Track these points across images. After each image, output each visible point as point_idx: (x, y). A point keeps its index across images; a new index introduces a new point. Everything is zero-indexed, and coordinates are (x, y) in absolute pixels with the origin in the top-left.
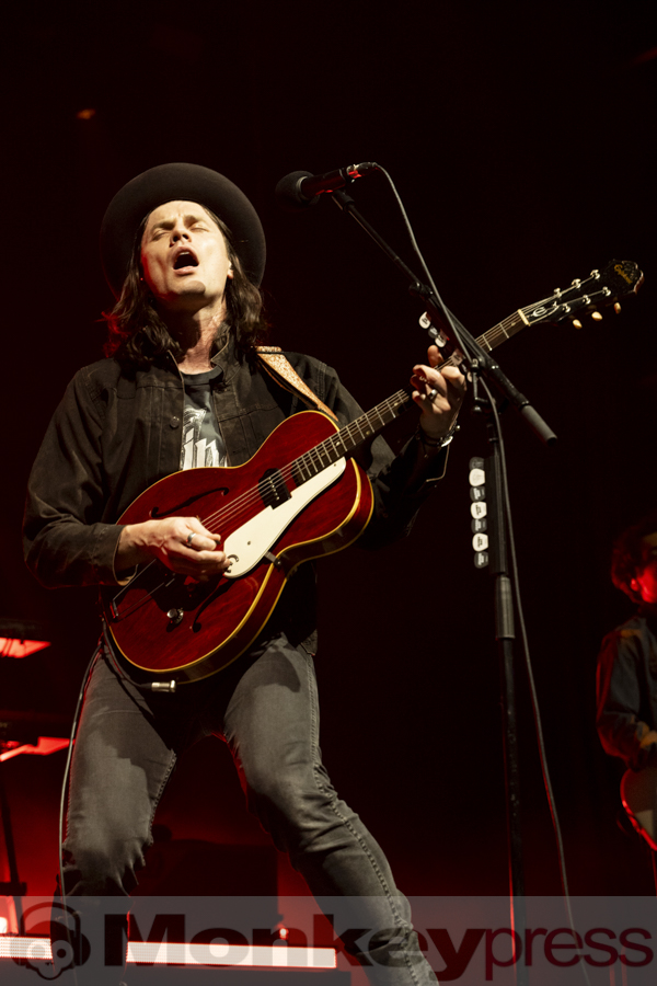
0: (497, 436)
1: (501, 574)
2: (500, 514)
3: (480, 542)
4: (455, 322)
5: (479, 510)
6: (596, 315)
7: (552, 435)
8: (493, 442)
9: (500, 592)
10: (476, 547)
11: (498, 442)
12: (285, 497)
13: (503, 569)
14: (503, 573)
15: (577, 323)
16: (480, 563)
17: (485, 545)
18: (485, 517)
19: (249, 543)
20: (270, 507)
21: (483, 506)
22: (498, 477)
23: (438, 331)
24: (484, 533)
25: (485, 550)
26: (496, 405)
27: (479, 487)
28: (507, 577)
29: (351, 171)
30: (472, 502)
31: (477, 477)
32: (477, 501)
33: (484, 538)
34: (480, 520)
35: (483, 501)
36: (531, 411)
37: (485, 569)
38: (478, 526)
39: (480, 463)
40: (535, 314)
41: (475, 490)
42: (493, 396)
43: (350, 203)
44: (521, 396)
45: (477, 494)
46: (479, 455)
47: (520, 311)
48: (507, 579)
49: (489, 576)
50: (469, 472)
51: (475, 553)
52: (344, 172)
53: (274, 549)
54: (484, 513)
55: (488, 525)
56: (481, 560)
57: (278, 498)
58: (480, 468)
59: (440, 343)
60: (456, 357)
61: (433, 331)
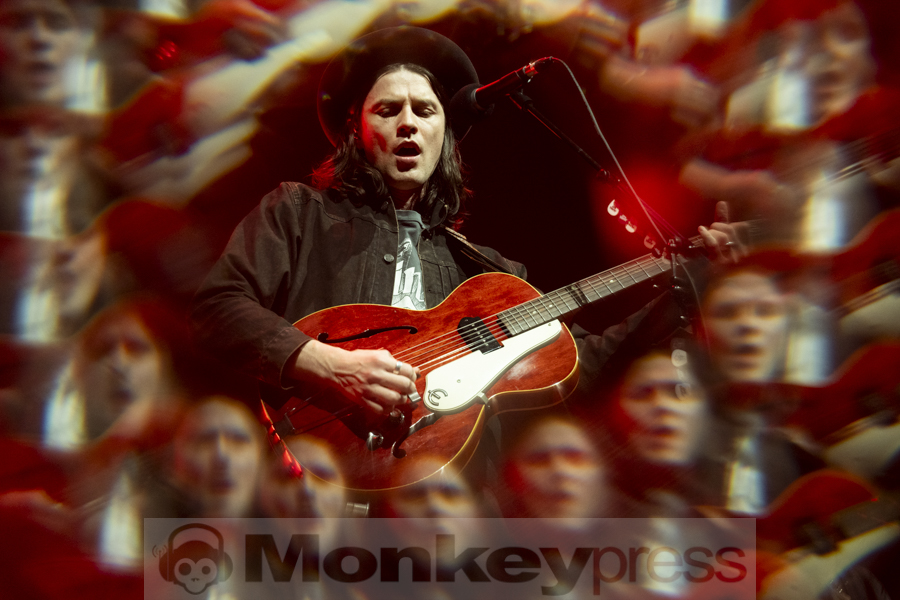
19: (459, 381)
20: (479, 351)
23: (629, 218)
29: (527, 70)
43: (528, 102)
52: (520, 73)
57: (489, 346)
59: (630, 229)
60: (648, 241)
61: (623, 218)
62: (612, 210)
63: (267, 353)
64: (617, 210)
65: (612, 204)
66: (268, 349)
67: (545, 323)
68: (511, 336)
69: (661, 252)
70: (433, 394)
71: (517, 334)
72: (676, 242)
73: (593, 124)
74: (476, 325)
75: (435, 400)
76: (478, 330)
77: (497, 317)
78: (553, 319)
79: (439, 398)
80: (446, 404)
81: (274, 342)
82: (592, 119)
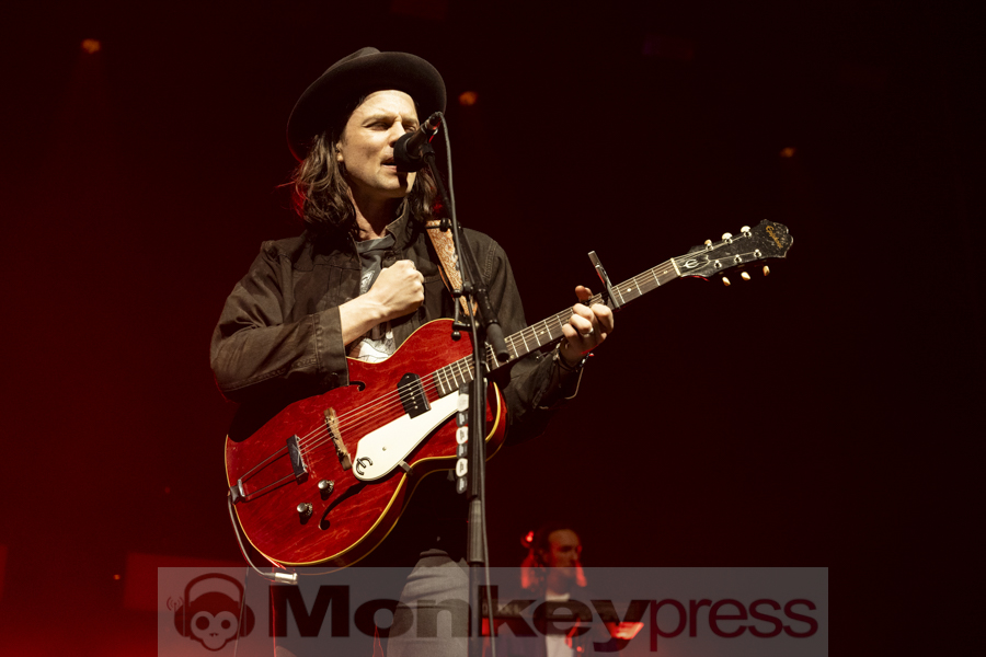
6: (745, 275)
12: (423, 410)
13: (475, 493)
14: (475, 497)
15: (725, 280)
19: (384, 449)
20: (408, 415)
25: (465, 476)
32: (461, 426)
37: (465, 493)
40: (687, 265)
47: (672, 260)
49: (467, 499)
53: (408, 459)
56: (462, 485)
57: (417, 409)
68: (439, 397)
70: (360, 462)
71: (445, 395)
74: (412, 385)
75: (361, 468)
76: (413, 390)
77: (432, 375)
79: (365, 467)
80: (370, 473)
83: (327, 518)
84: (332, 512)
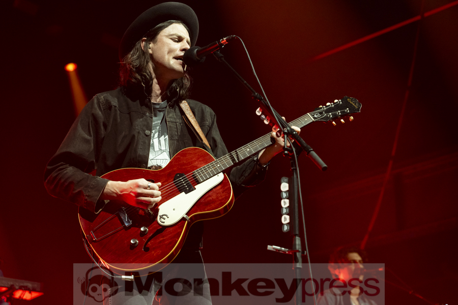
0: (296, 166)
1: (296, 235)
2: (296, 205)
3: (286, 219)
4: (275, 112)
5: (285, 203)
7: (325, 165)
8: (293, 169)
9: (295, 245)
10: (283, 221)
11: (296, 169)
12: (191, 189)
13: (297, 233)
14: (297, 235)
16: (285, 230)
17: (288, 221)
18: (288, 207)
19: (174, 210)
21: (287, 201)
22: (296, 187)
23: (266, 117)
24: (288, 214)
25: (288, 223)
26: (296, 151)
27: (285, 192)
28: (299, 237)
29: (222, 41)
30: (282, 199)
31: (285, 187)
32: (284, 199)
33: (288, 217)
34: (285, 208)
35: (288, 199)
36: (314, 153)
37: (288, 232)
38: (284, 211)
39: (286, 180)
41: (283, 193)
42: (294, 147)
43: (222, 57)
44: (309, 146)
45: (284, 195)
46: (286, 176)
47: (308, 114)
48: (299, 238)
49: (290, 236)
50: (280, 184)
51: (282, 224)
52: (219, 42)
54: (288, 205)
55: (290, 210)
56: (286, 228)
58: (286, 182)
59: (266, 122)
60: (274, 129)
61: (263, 116)
62: (258, 112)
63: (86, 198)
64: (261, 113)
65: (258, 109)
66: (86, 196)
67: (215, 175)
68: (199, 183)
69: (280, 134)
70: (161, 217)
71: (202, 182)
72: (287, 130)
73: (252, 70)
74: (182, 179)
75: (162, 220)
76: (184, 181)
77: (193, 173)
78: (220, 173)
79: (164, 219)
80: (168, 222)
81: (89, 191)
82: (252, 67)
83: (147, 246)
84: (149, 243)
